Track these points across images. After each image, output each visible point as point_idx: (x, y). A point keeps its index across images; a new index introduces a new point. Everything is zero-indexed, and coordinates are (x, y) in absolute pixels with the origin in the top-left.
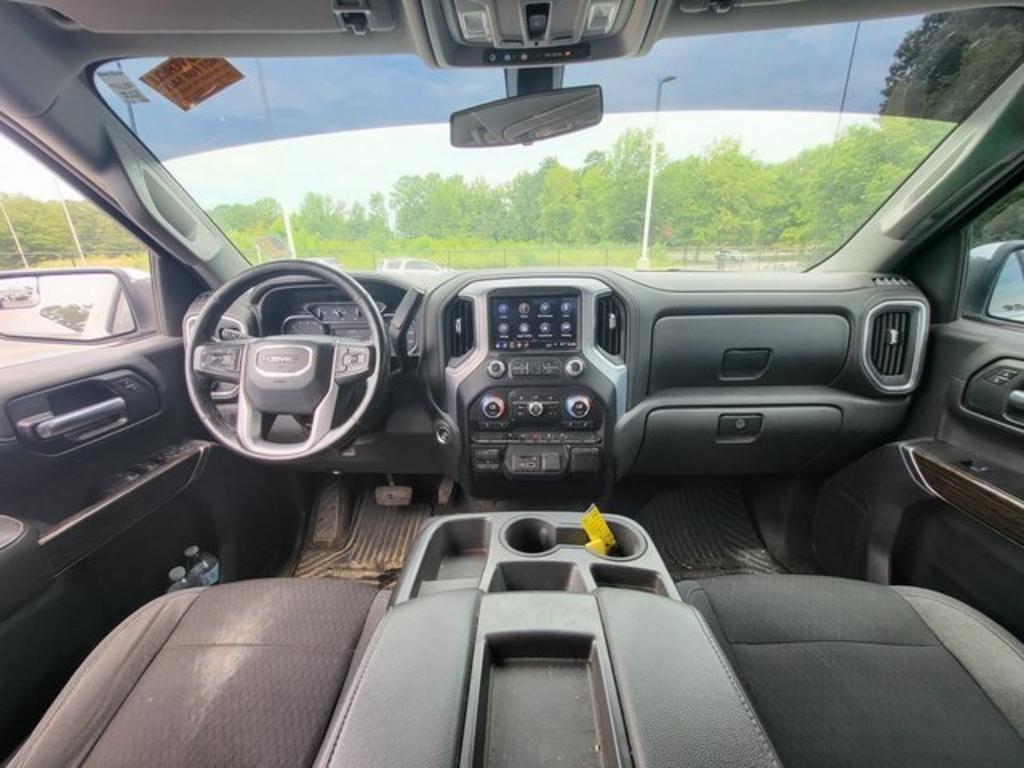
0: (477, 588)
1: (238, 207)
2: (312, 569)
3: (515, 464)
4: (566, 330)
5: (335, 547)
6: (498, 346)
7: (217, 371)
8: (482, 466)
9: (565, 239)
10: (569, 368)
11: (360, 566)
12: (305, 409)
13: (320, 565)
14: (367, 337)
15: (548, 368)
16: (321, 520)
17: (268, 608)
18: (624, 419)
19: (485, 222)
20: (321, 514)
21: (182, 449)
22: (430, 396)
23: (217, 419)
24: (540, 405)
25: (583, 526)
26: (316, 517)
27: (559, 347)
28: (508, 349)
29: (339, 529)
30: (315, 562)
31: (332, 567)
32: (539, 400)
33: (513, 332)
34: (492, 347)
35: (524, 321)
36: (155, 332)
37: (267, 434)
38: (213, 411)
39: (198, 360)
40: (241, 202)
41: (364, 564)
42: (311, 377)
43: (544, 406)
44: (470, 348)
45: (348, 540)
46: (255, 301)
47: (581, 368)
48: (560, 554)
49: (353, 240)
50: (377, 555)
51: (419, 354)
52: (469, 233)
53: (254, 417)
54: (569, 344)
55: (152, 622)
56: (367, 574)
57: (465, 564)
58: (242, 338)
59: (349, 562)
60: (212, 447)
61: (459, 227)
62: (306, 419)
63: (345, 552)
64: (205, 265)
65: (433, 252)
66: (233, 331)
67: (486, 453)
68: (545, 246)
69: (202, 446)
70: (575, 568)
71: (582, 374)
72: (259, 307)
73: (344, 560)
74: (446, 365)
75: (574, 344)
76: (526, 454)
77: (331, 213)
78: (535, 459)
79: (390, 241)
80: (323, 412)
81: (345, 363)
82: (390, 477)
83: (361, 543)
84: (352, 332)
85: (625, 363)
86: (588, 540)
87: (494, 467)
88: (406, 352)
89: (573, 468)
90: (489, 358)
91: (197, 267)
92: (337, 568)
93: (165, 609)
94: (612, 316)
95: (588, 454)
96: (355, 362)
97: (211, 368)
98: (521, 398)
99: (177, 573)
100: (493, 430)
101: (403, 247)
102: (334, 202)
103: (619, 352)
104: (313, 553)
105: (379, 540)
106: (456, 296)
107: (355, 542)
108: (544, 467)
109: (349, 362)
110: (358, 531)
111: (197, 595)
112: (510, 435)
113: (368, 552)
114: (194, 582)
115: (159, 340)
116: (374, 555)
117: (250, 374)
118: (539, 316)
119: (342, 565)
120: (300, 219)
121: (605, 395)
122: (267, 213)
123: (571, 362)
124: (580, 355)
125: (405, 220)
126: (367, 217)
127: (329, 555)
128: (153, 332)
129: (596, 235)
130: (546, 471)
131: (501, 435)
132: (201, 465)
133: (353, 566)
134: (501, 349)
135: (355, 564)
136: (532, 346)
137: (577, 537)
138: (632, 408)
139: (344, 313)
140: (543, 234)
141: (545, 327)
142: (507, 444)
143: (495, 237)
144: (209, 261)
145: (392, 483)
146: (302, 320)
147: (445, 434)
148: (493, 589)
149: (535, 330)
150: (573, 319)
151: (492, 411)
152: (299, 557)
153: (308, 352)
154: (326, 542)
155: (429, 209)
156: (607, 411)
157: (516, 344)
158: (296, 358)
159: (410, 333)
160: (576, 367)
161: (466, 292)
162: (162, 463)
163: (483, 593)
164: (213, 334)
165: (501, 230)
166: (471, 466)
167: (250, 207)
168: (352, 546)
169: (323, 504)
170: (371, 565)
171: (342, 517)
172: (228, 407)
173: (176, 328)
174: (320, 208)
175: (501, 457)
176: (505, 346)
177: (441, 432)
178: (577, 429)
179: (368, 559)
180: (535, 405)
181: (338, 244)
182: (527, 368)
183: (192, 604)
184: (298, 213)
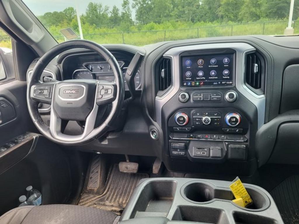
0: (166, 218)
1: (55, 13)
2: (87, 203)
3: (194, 152)
4: (226, 74)
5: (98, 193)
6: (185, 84)
7: (41, 98)
8: (175, 153)
9: (237, 19)
10: (227, 97)
11: (111, 204)
12: (81, 117)
13: (90, 202)
14: (113, 80)
15: (215, 97)
16: (91, 178)
17: (62, 219)
18: (263, 128)
19: (186, 12)
20: (91, 175)
21: (26, 137)
22: (147, 112)
23: (41, 122)
24: (209, 118)
25: (231, 189)
26: (89, 177)
27: (221, 84)
28: (191, 86)
29: (100, 183)
30: (87, 200)
31: (96, 203)
32: (208, 115)
33: (194, 76)
34: (182, 85)
35: (200, 69)
36: (15, 79)
37: (63, 130)
38: (39, 118)
39: (32, 92)
40: (56, 11)
41: (112, 204)
42: (85, 101)
43: (211, 118)
44: (169, 86)
45: (104, 190)
46: (59, 62)
47: (235, 96)
48: (215, 204)
49: (113, 28)
50: (119, 199)
51: (142, 89)
52: (177, 20)
53: (57, 121)
54: (228, 83)
55: (11, 220)
56: (114, 208)
57: (161, 205)
58: (53, 81)
59: (104, 201)
60: (39, 137)
61: (171, 16)
62: (82, 123)
63: (103, 196)
64: (37, 44)
65: (156, 32)
66: (49, 78)
67: (177, 145)
68: (224, 23)
69: (35, 136)
70: (223, 212)
71: (235, 100)
72: (61, 65)
73: (102, 200)
74: (156, 95)
75: (231, 83)
76: (201, 147)
77: (101, 13)
78: (206, 150)
79: (132, 27)
80: (90, 120)
81: (101, 94)
82: (127, 158)
83: (111, 191)
84: (107, 77)
85: (264, 94)
86: (234, 198)
87: (182, 153)
88: (134, 88)
89: (229, 156)
90: (180, 91)
91: (33, 46)
92: (99, 204)
93: (17, 214)
94: (256, 65)
95: (239, 148)
96: (106, 93)
97: (38, 96)
98: (198, 114)
99: (23, 198)
100: (182, 132)
101: (139, 30)
102: (103, 7)
103: (260, 87)
104: (86, 195)
105: (121, 191)
106: (162, 56)
107: (108, 191)
108: (211, 155)
109: (104, 93)
110: (110, 186)
111: (31, 209)
112: (192, 135)
113: (114, 197)
114: (31, 203)
115: (16, 83)
116: (117, 199)
117: (56, 100)
118: (209, 66)
119: (101, 203)
120: (86, 18)
121: (251, 113)
122: (69, 15)
123: (228, 93)
124: (235, 89)
125: (141, 14)
126: (120, 14)
127: (95, 197)
128: (14, 79)
129: (257, 15)
130: (212, 157)
131: (186, 135)
132: (34, 145)
133: (107, 204)
134: (187, 86)
135: (107, 203)
136: (205, 84)
137: (227, 196)
138: (269, 122)
139: (103, 67)
140: (222, 17)
141: (213, 73)
142: (190, 141)
143: (193, 20)
144: (38, 43)
145: (128, 161)
146: (82, 71)
147: (155, 134)
148: (174, 218)
149: (207, 74)
150: (231, 67)
151: (181, 121)
152: (80, 196)
153: (83, 88)
154: (93, 190)
155: (154, 7)
156: (251, 123)
157: (196, 83)
158: (77, 91)
159: (137, 77)
160: (231, 96)
161: (167, 54)
162: (16, 143)
163: (168, 220)
164: (40, 79)
165: (196, 16)
166: (169, 152)
167: (61, 13)
168: (106, 193)
169: (93, 169)
170: (116, 204)
171: (101, 177)
172: (46, 116)
173: (24, 77)
174: (96, 10)
175: (186, 148)
176: (189, 84)
177: (153, 132)
178: (232, 133)
179: (115, 201)
180: (206, 119)
181: (104, 30)
182: (202, 97)
183: (28, 213)
184: (85, 14)
